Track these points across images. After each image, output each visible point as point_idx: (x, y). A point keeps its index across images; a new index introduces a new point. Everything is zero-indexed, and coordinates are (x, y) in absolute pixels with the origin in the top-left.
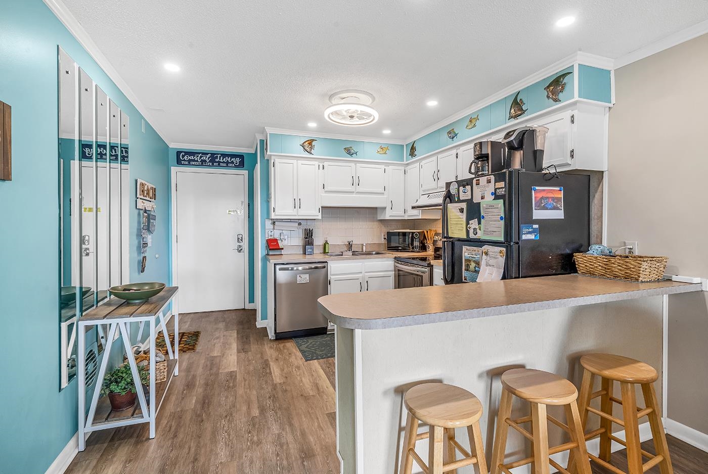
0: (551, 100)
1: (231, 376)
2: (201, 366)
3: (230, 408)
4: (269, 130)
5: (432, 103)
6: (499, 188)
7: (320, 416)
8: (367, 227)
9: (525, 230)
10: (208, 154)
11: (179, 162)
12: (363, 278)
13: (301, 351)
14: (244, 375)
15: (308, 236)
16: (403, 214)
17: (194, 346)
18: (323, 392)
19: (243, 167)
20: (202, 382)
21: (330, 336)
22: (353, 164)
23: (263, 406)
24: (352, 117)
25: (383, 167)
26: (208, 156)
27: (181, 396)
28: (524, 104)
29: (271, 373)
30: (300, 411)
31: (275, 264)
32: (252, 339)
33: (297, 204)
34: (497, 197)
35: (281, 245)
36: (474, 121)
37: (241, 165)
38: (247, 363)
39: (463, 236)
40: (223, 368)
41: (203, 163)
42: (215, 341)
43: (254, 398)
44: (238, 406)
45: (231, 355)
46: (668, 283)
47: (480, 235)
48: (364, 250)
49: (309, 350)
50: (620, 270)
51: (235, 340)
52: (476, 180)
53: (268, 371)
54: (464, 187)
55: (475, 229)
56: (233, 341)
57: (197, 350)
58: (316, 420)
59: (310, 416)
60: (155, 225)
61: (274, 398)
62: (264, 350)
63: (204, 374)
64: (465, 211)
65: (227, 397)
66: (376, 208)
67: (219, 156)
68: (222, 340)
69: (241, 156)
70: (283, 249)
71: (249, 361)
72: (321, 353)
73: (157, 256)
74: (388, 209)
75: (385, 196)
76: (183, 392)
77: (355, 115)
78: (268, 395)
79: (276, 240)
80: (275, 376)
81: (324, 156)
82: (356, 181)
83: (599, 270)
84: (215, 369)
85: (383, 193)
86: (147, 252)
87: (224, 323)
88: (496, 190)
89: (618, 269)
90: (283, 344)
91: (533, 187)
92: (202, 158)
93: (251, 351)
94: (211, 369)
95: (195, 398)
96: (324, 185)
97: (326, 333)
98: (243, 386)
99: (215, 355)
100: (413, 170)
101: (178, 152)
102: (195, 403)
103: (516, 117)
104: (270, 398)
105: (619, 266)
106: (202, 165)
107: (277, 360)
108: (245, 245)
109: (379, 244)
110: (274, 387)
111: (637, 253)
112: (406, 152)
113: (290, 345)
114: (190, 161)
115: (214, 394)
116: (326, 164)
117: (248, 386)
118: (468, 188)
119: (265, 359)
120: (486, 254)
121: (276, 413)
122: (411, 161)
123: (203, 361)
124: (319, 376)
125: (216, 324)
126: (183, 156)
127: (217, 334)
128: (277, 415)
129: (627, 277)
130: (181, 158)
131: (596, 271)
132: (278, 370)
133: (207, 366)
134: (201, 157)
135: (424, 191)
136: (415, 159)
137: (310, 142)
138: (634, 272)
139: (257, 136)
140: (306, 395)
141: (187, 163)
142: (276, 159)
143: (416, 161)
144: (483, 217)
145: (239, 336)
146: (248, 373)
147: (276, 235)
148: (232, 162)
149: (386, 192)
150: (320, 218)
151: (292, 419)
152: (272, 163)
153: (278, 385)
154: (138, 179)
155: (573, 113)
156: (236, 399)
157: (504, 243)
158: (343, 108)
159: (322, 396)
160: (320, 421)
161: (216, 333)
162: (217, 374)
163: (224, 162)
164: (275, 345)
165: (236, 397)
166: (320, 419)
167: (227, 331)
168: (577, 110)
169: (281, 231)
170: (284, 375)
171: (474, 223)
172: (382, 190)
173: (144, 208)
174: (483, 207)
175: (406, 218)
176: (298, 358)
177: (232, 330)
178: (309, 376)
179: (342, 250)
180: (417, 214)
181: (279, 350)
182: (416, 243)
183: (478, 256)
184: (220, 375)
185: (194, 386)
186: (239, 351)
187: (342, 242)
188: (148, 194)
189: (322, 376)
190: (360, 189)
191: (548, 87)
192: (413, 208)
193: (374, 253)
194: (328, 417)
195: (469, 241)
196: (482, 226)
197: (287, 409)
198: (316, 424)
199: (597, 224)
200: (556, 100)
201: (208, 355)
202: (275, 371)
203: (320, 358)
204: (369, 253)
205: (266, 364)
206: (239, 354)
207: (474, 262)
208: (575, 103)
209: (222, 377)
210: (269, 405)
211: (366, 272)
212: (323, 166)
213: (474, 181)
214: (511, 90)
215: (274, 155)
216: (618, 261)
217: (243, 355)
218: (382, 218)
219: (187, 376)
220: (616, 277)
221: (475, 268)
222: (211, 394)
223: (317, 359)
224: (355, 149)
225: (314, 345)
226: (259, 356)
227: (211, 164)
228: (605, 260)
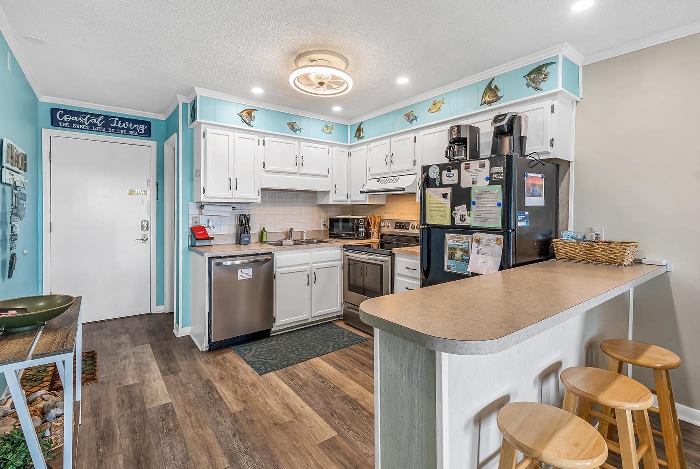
0: (531, 88)
1: (167, 413)
2: (115, 406)
3: (183, 463)
4: (200, 92)
5: (403, 81)
6: (497, 173)
7: (312, 451)
8: (307, 213)
9: (520, 217)
10: (100, 116)
11: (55, 123)
12: (311, 269)
13: (248, 362)
14: (185, 408)
15: (244, 224)
16: (347, 200)
17: (93, 374)
18: (300, 414)
19: (150, 137)
20: (125, 429)
21: (275, 339)
22: (296, 142)
23: (231, 451)
24: (322, 84)
25: (327, 147)
26: (100, 119)
27: (97, 458)
28: (499, 91)
29: (221, 399)
30: (283, 447)
31: (209, 258)
32: (176, 354)
33: (233, 185)
34: (493, 182)
35: (210, 233)
36: (438, 105)
37: (148, 134)
38: (182, 389)
39: (447, 222)
40: (149, 401)
41: (92, 127)
42: (123, 363)
43: (212, 440)
44: (194, 458)
45: (155, 380)
46: (639, 267)
47: (470, 222)
48: (305, 238)
49: (258, 360)
50: (604, 255)
51: (152, 358)
52: (466, 164)
53: (217, 396)
54: (449, 170)
55: (462, 216)
56: (150, 359)
57: (100, 380)
58: (309, 457)
59: (300, 453)
60: (25, 208)
61: (239, 434)
62: (199, 367)
63: (123, 416)
64: (449, 196)
65: (172, 447)
66: (316, 192)
67: (116, 120)
68: (133, 361)
69: (148, 124)
70: (213, 239)
71: (184, 385)
72: (274, 362)
73: (25, 252)
74: (332, 194)
75: (329, 179)
76: (98, 452)
77: (325, 81)
78: (231, 433)
79: (203, 228)
80: (229, 402)
81: (267, 130)
82: (300, 162)
83: (582, 255)
84: (138, 406)
85: (327, 176)
86: (17, 246)
87: (128, 336)
88: (491, 175)
89: (602, 255)
90: (222, 356)
91: (526, 174)
92: (92, 121)
93: (181, 371)
94: (132, 406)
95: (121, 457)
96: (264, 163)
97: (269, 336)
98: (190, 424)
99: (131, 383)
100: (360, 153)
101: (52, 110)
102: (124, 466)
103: (489, 103)
104: (234, 435)
105: (603, 251)
106: (91, 129)
107: (222, 378)
108: (152, 234)
109: (319, 231)
110: (234, 418)
111: (604, 238)
112: (351, 133)
113: (231, 356)
114: (72, 123)
115: (150, 446)
116: (267, 139)
117: (197, 424)
118: (455, 172)
119: (205, 379)
120: (478, 242)
121: (253, 457)
122: (357, 143)
123: (116, 395)
124: (287, 394)
125: (115, 337)
126: (61, 116)
127: (123, 352)
128: (255, 460)
129: (611, 262)
130: (59, 119)
131: (577, 257)
132: (229, 392)
133: (123, 402)
134: (89, 119)
135: (372, 175)
136: (361, 141)
137: (250, 112)
138: (619, 257)
139: (179, 98)
140: (281, 423)
141: (68, 125)
142: (208, 129)
143: (363, 144)
144: (474, 203)
145: (156, 351)
146: (190, 403)
147: (203, 223)
148: (135, 130)
149: (330, 176)
150: (260, 202)
151: (278, 461)
152: (203, 133)
153: (238, 414)
154: (5, 139)
155: (554, 103)
156: (186, 447)
157: (501, 230)
158: (315, 72)
159: (302, 421)
160: (315, 458)
161: (121, 351)
162: (144, 412)
163: (123, 129)
164: (210, 357)
165: (185, 444)
166: (313, 455)
167: (136, 346)
168: (557, 101)
169: (209, 218)
170: (240, 398)
171: (461, 210)
172: (326, 173)
173: (12, 183)
174: (474, 193)
175: (349, 203)
176: (249, 373)
177: (143, 344)
178: (273, 395)
179: (281, 239)
180: (365, 200)
181: (218, 364)
182: (362, 230)
183: (467, 244)
184: (149, 412)
185: (114, 436)
186: (164, 374)
187: (281, 229)
188: (17, 162)
189: (290, 393)
190: (304, 170)
191: (529, 75)
192: (362, 193)
193: (316, 241)
194: (323, 449)
195: (454, 229)
196: (473, 213)
197: (266, 448)
198: (312, 463)
199: (563, 211)
200: (537, 89)
201: (120, 384)
202: (227, 395)
203: (276, 369)
204: (310, 242)
205: (210, 388)
206: (165, 377)
207: (462, 250)
208: (556, 94)
209: (153, 416)
210: (238, 446)
211: (314, 263)
212: (264, 141)
213: (463, 165)
214: (484, 77)
215: (205, 123)
216: (603, 247)
217: (172, 378)
218: (324, 203)
219: (96, 423)
220: (598, 262)
221: (463, 257)
222: (146, 445)
223: (273, 370)
224: (299, 125)
225: (260, 352)
226: (195, 376)
227: (104, 129)
228: (587, 246)
